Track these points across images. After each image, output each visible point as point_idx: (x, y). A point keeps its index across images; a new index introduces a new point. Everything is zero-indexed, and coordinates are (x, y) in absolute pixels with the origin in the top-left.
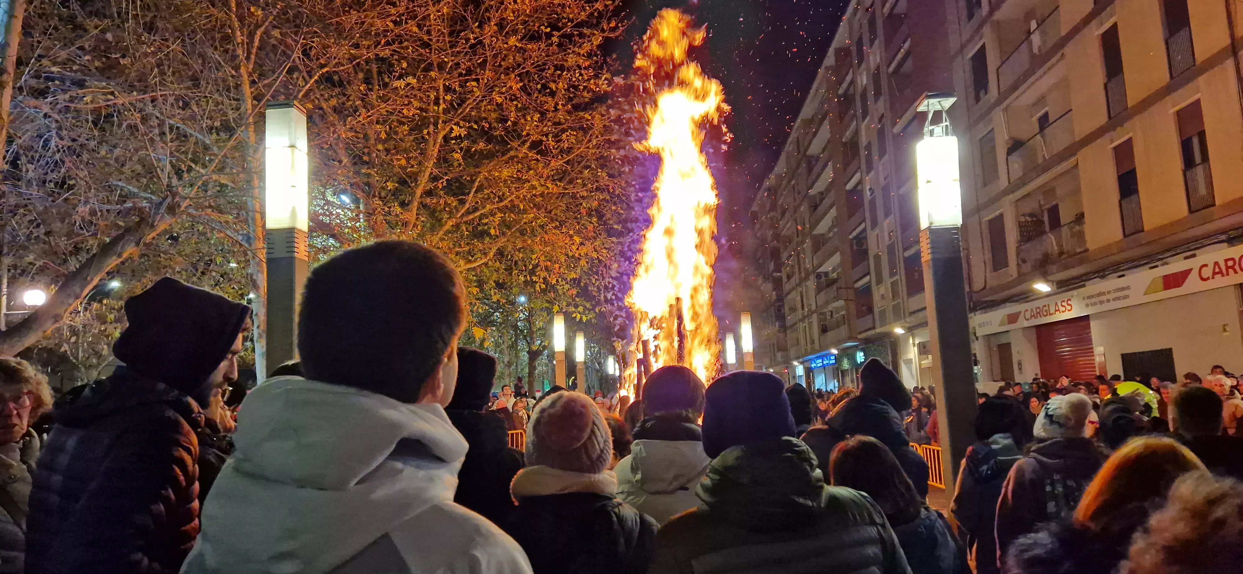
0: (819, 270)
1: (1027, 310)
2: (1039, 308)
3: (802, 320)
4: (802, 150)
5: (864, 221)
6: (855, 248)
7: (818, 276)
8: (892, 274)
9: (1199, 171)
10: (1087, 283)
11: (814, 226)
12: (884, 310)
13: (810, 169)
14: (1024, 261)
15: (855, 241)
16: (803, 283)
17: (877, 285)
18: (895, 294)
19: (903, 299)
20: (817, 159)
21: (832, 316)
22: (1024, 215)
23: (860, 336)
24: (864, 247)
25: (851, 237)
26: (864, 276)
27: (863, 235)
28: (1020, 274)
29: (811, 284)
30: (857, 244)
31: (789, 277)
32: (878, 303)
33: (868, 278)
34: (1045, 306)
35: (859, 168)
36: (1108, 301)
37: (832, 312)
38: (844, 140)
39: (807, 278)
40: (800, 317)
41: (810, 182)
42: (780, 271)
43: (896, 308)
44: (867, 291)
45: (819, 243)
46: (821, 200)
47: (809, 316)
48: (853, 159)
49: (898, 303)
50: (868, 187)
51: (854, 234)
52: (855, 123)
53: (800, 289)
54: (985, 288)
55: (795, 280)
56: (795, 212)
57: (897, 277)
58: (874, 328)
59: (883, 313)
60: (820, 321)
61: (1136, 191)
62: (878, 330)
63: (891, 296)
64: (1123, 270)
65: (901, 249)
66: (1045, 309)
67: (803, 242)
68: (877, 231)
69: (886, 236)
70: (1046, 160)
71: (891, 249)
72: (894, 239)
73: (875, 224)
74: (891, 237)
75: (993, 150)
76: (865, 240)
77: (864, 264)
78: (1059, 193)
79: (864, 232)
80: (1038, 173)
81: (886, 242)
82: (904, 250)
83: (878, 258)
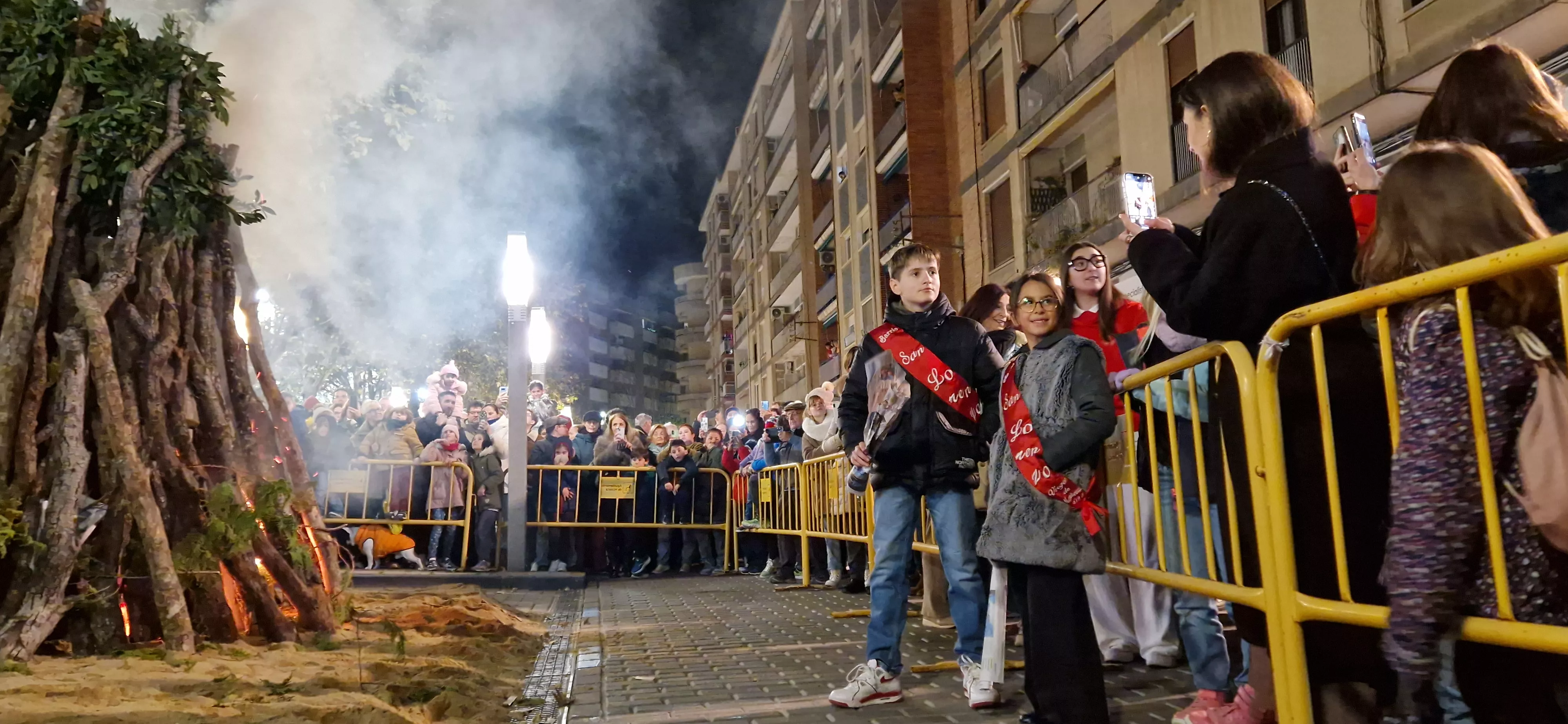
0: (777, 303)
4: (760, 131)
5: (833, 220)
6: (821, 262)
8: (865, 292)
9: (1291, 54)
13: (770, 157)
14: (1034, 246)
15: (821, 254)
17: (846, 312)
20: (779, 140)
22: (1037, 179)
24: (832, 263)
25: (816, 247)
26: (831, 301)
27: (831, 245)
29: (766, 323)
30: (824, 256)
33: (834, 304)
35: (829, 143)
38: (811, 106)
39: (761, 316)
44: (834, 323)
45: (777, 264)
46: (783, 200)
47: (762, 370)
48: (822, 131)
50: (839, 170)
51: (820, 242)
52: (825, 78)
53: (753, 333)
55: (748, 321)
56: (750, 222)
57: (870, 297)
63: (861, 326)
65: (876, 255)
68: (847, 234)
69: (859, 236)
70: (1069, 82)
71: (864, 255)
72: (869, 241)
73: (845, 222)
74: (864, 240)
75: (1001, 81)
76: (834, 250)
77: (832, 282)
78: (1088, 144)
79: (832, 237)
80: (1058, 104)
81: (858, 247)
82: (881, 255)
83: (847, 272)
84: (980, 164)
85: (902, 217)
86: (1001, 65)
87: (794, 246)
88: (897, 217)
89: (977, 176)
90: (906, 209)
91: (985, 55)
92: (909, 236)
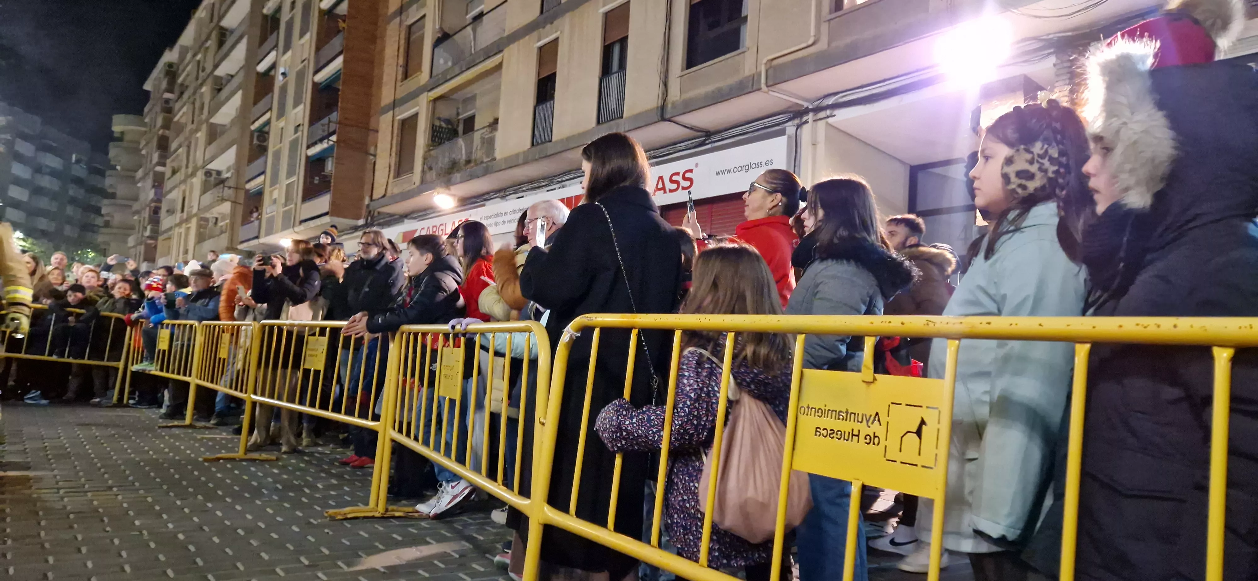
0: (210, 167)
1: (423, 229)
2: (436, 226)
3: (179, 225)
4: (215, 19)
5: (270, 109)
6: (255, 141)
7: (208, 173)
8: (290, 174)
9: (614, 79)
10: (487, 203)
11: (213, 111)
12: (273, 217)
14: (430, 168)
15: (256, 134)
16: (189, 181)
17: (271, 187)
18: (288, 198)
19: (296, 205)
20: (232, 31)
21: (216, 223)
22: (439, 119)
23: (240, 247)
24: (265, 144)
25: (253, 128)
26: (259, 175)
27: (266, 129)
28: (422, 181)
29: (197, 181)
30: (258, 137)
31: (174, 172)
32: (268, 210)
33: (262, 178)
34: (442, 225)
36: (504, 222)
37: (217, 219)
38: (265, 11)
39: (193, 174)
40: (178, 221)
41: (218, 58)
42: (164, 165)
43: (287, 216)
44: (259, 194)
45: (214, 133)
46: (229, 81)
47: (188, 220)
48: (272, 33)
49: (291, 209)
50: (282, 71)
51: (257, 124)
53: (183, 187)
54: (384, 196)
55: (180, 176)
56: (195, 93)
57: (294, 179)
58: (257, 237)
59: (271, 221)
60: (199, 226)
61: (552, 97)
62: (262, 240)
63: (283, 201)
64: (523, 191)
65: (304, 146)
66: (441, 227)
67: (197, 130)
68: (282, 124)
69: (292, 129)
70: (471, 54)
71: (294, 145)
72: (299, 133)
73: (281, 113)
74: (296, 131)
75: (422, 39)
76: (268, 133)
77: (260, 161)
78: (479, 103)
79: (268, 123)
80: (461, 68)
81: (290, 136)
82: (308, 147)
83: (277, 155)
84: (398, 96)
85: (330, 121)
86: (423, 27)
87: (233, 122)
88: (325, 121)
89: (395, 105)
90: (334, 116)
91: (412, 16)
92: (334, 138)
